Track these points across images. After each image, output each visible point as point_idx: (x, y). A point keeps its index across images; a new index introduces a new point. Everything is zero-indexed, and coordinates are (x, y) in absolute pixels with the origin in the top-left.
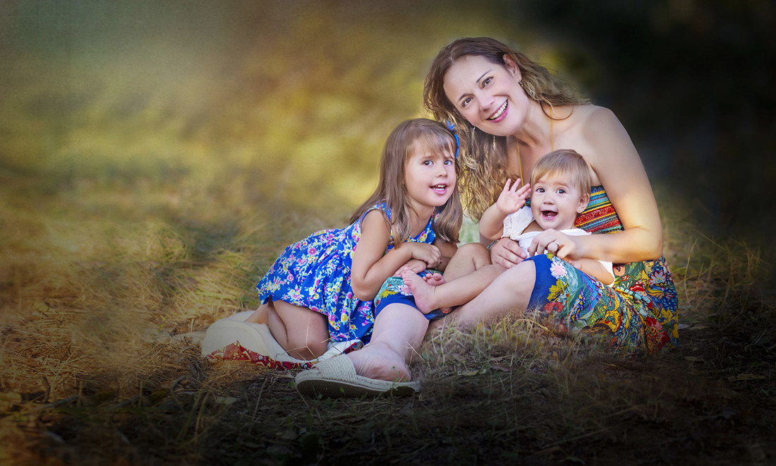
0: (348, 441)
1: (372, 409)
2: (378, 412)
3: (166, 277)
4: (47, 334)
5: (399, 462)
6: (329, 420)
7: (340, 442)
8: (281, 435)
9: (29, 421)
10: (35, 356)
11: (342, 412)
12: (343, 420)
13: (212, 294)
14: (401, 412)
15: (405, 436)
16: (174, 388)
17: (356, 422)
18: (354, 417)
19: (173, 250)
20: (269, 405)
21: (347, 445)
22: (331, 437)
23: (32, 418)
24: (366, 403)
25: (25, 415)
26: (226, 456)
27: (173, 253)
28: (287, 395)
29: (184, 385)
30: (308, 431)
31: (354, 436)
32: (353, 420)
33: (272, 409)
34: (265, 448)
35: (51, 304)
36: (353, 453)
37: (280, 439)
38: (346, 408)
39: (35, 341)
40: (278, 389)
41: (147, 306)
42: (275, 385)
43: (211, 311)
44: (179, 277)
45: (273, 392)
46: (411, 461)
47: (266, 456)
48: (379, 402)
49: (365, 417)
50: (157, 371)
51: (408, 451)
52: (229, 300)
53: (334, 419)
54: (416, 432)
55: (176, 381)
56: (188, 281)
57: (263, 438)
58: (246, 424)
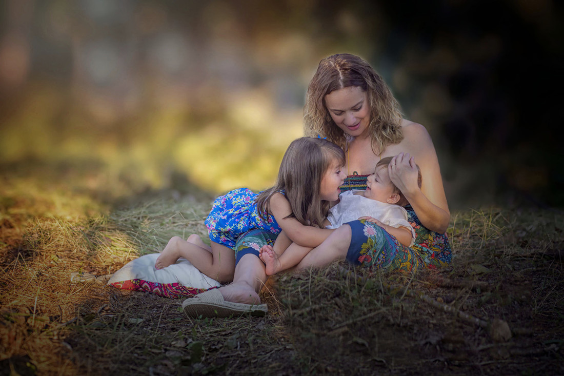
0: (221, 348)
1: (236, 325)
2: (241, 328)
3: (90, 237)
4: (58, 276)
5: (257, 361)
6: (207, 333)
7: (215, 348)
8: (175, 344)
9: (54, 335)
10: (53, 291)
11: (216, 328)
12: (217, 334)
13: (122, 249)
14: (257, 327)
15: (260, 343)
16: (100, 313)
17: (226, 335)
18: (224, 331)
19: (94, 219)
20: (165, 324)
21: (221, 351)
22: (209, 345)
23: (55, 333)
24: (232, 321)
25: (52, 331)
26: (138, 359)
27: (94, 221)
28: (177, 317)
29: (107, 311)
30: (194, 341)
31: (225, 344)
32: (224, 333)
33: (168, 326)
34: (165, 353)
35: (59, 255)
36: (225, 356)
37: (174, 347)
38: (218, 325)
39: (53, 281)
40: (170, 312)
41: (77, 257)
42: (169, 310)
43: (122, 260)
44: (99, 237)
45: (167, 315)
46: (265, 360)
47: (166, 358)
48: (241, 321)
49: (232, 331)
50: (87, 301)
51: (263, 354)
52: (134, 252)
53: (210, 333)
54: (268, 340)
55: (101, 308)
56: (105, 240)
57: (163, 346)
58: (151, 337)
